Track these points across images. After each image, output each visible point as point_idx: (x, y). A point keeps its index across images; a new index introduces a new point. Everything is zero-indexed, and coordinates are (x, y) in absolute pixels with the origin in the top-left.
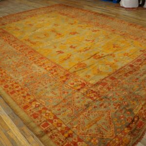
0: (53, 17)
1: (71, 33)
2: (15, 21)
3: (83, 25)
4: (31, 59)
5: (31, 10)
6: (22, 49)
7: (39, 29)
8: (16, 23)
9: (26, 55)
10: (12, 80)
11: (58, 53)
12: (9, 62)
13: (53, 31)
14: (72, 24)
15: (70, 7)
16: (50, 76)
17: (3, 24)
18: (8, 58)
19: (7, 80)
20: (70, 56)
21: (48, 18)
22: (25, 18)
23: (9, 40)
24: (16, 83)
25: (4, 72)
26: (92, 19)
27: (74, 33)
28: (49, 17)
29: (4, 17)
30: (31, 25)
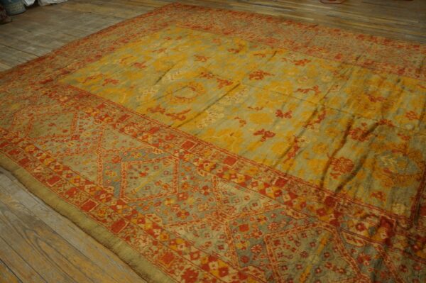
0: (180, 38)
1: (251, 76)
2: (91, 61)
3: (263, 52)
4: (201, 166)
5: (115, 27)
6: (160, 141)
7: (169, 76)
8: (96, 65)
9: (181, 157)
10: (193, 249)
11: (260, 137)
12: (147, 188)
13: (206, 75)
14: (238, 51)
15: (202, 8)
16: (289, 213)
17: (66, 73)
18: (136, 174)
19: (180, 253)
20: (296, 141)
21: (170, 42)
22: (112, 49)
23: (107, 116)
24: (212, 258)
25: (156, 227)
26: (271, 34)
27: (260, 75)
28: (169, 39)
29: (58, 52)
30: (139, 65)
